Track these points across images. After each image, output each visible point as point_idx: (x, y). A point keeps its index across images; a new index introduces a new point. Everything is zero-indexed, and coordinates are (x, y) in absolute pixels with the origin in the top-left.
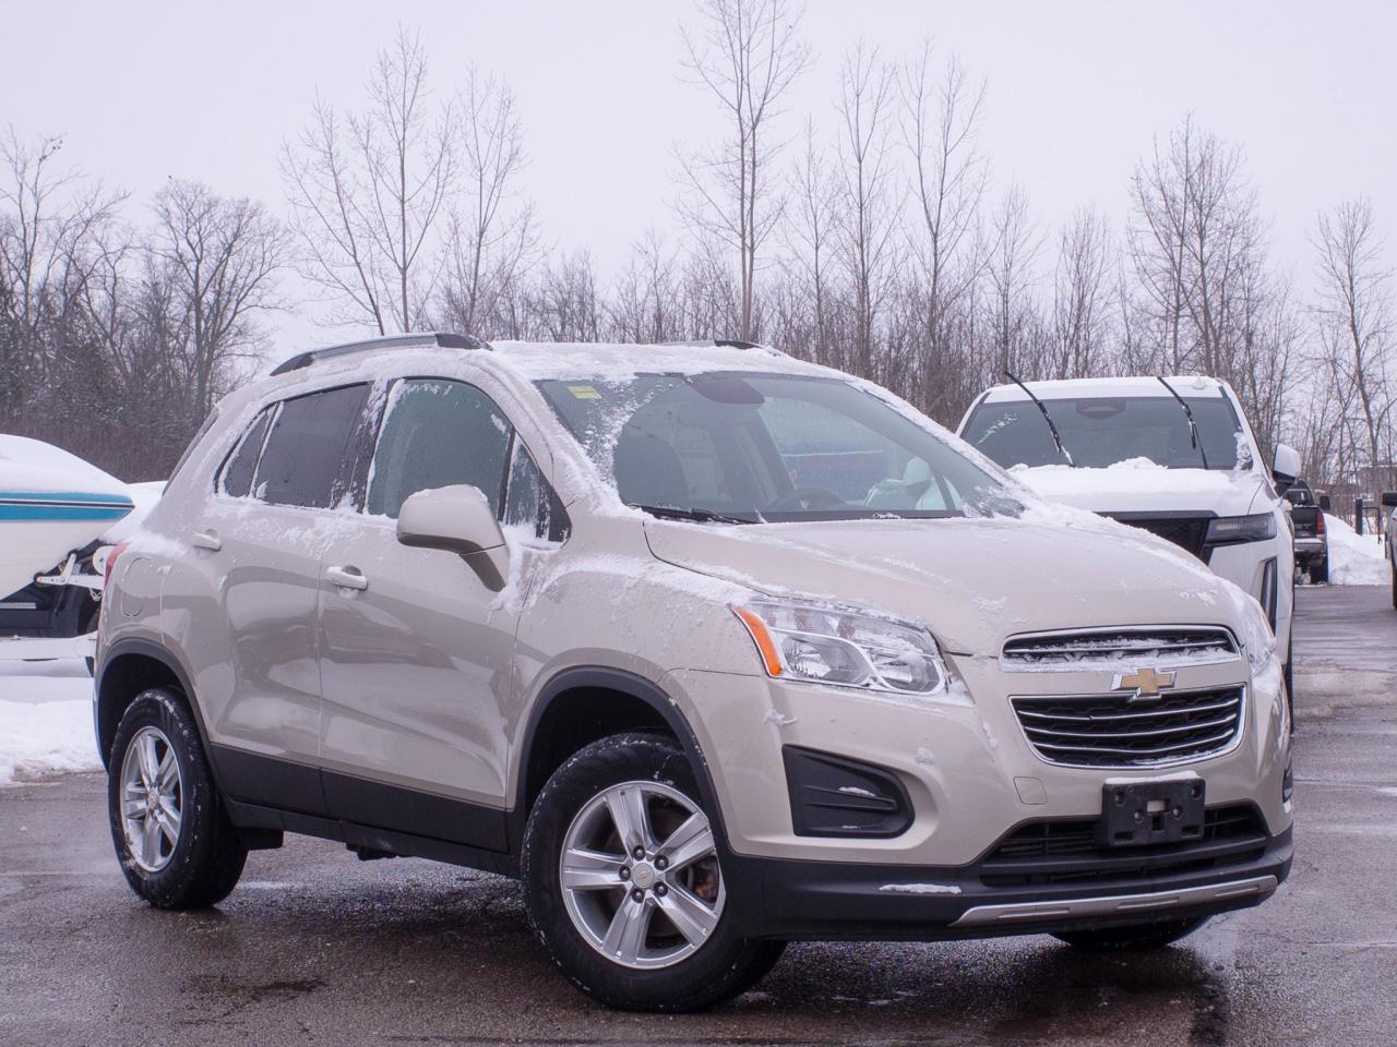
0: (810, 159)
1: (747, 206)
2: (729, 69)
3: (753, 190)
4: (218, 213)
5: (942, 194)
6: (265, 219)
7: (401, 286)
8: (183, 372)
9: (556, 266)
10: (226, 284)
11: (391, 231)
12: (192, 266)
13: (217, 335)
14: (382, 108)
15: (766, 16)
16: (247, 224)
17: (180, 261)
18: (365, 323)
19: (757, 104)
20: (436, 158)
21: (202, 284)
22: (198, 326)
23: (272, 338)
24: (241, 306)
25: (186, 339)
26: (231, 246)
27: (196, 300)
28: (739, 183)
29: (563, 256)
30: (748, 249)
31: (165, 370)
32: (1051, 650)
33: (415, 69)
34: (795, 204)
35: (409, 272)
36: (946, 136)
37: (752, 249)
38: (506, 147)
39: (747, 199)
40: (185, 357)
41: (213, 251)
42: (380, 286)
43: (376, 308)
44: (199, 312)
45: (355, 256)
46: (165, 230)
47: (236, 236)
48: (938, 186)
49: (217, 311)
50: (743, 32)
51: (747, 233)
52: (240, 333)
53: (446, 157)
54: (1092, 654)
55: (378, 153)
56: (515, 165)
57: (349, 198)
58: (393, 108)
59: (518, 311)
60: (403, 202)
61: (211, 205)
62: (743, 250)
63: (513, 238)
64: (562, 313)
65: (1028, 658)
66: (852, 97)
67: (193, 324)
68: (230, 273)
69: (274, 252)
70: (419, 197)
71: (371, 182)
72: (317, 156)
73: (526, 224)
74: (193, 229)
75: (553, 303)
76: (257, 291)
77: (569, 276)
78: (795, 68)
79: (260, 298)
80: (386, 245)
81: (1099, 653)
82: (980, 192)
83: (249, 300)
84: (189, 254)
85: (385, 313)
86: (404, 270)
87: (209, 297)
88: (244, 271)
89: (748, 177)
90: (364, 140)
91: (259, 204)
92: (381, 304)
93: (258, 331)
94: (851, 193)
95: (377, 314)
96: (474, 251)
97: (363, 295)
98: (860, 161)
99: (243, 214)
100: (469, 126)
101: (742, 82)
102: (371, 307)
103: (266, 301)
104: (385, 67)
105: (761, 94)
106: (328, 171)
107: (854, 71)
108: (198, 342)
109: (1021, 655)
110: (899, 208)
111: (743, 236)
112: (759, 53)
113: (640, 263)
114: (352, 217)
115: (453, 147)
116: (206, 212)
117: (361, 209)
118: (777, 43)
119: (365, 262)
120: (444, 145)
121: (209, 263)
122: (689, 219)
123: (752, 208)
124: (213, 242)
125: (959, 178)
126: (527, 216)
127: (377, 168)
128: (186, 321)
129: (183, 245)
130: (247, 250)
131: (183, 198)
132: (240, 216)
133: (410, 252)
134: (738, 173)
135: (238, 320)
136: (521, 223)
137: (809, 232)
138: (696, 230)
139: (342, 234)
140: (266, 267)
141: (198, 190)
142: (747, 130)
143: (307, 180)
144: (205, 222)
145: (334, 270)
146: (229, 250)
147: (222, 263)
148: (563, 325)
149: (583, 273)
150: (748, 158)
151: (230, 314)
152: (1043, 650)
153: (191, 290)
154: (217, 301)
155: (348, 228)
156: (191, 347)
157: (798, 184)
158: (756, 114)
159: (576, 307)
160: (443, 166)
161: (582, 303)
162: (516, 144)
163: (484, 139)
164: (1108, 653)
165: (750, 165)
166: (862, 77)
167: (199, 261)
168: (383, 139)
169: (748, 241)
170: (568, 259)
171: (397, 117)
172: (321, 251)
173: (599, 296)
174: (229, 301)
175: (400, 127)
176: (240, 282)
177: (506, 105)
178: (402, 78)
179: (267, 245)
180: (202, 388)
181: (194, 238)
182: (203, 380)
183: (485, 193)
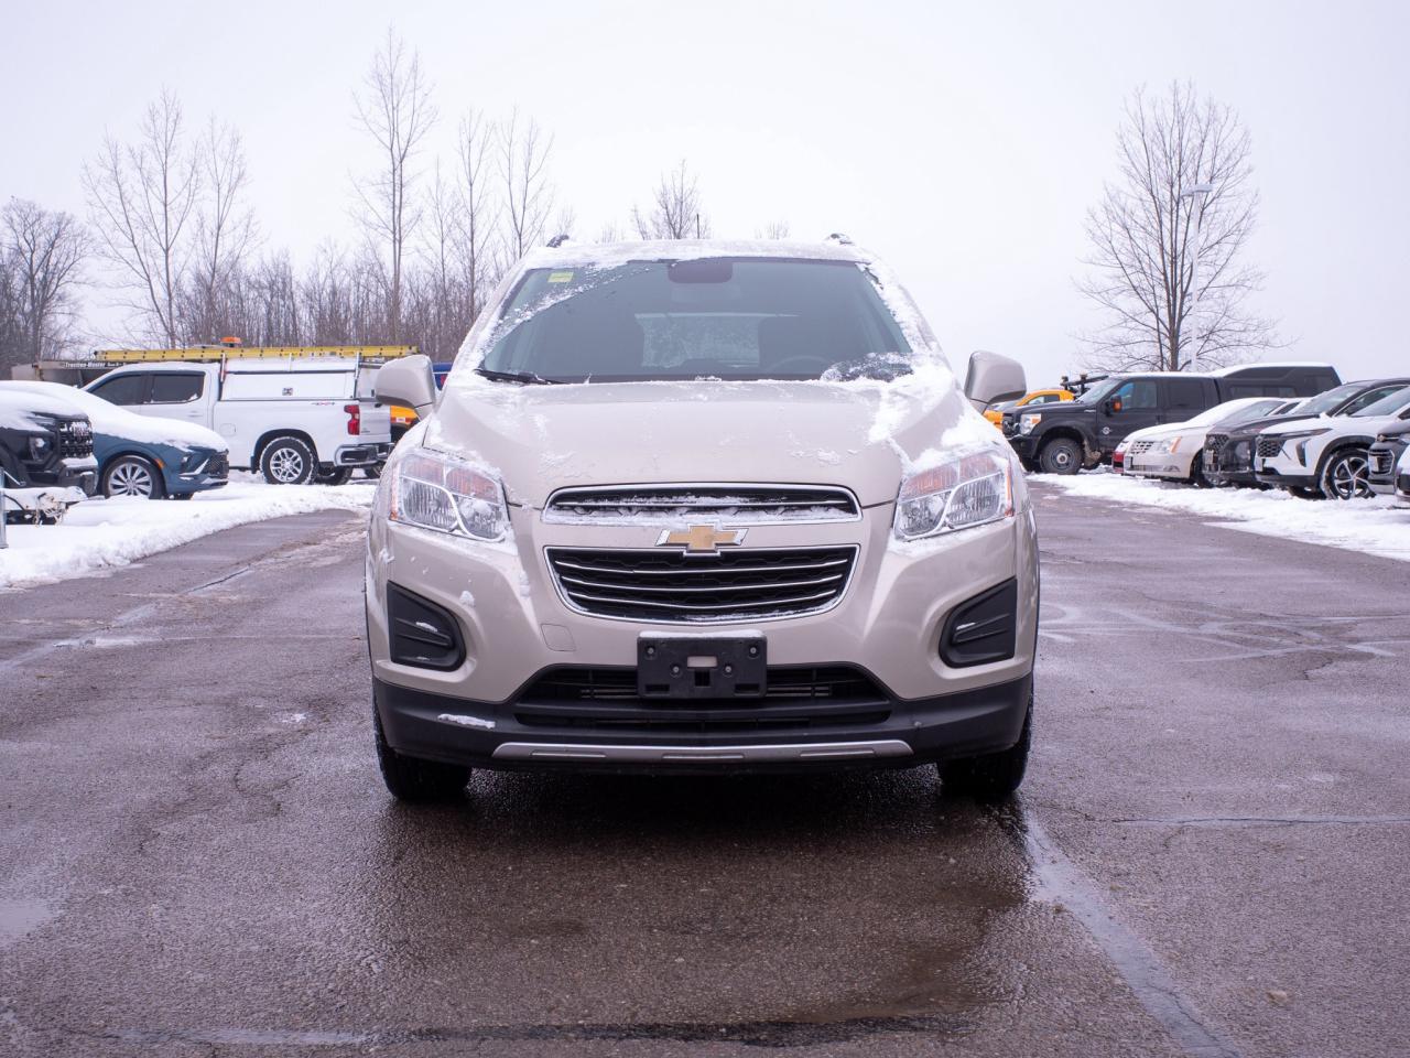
0: (438, 183)
1: (397, 213)
2: (385, 122)
3: (401, 203)
4: (45, 221)
5: (524, 208)
6: (76, 225)
7: (164, 263)
8: (22, 323)
9: (268, 259)
10: (51, 268)
11: (158, 224)
12: (28, 255)
13: (46, 300)
14: (152, 142)
15: (410, 88)
16: (64, 228)
17: (20, 251)
18: (140, 286)
19: (403, 146)
20: (189, 175)
21: (35, 267)
22: (33, 294)
23: (82, 303)
24: (61, 282)
25: (25, 301)
26: (54, 243)
27: (31, 277)
28: (391, 197)
29: (272, 252)
30: (398, 241)
31: (10, 321)
32: (601, 504)
33: (173, 116)
34: (428, 212)
35: (170, 252)
36: (527, 170)
37: (400, 242)
38: (236, 170)
39: (397, 208)
40: (23, 314)
41: (42, 245)
42: (151, 262)
43: (148, 276)
44: (33, 285)
45: (133, 241)
46: (9, 231)
47: (57, 236)
48: (522, 204)
49: (45, 284)
50: (395, 98)
51: (397, 231)
52: (60, 298)
53: (195, 176)
54: (650, 510)
55: (149, 172)
56: (242, 182)
57: (129, 202)
58: (159, 143)
59: (243, 287)
60: (166, 206)
61: (40, 216)
62: (394, 242)
63: (240, 231)
64: (271, 288)
65: (580, 511)
66: (466, 143)
67: (29, 293)
68: (53, 260)
69: (83, 247)
70: (177, 201)
71: (143, 191)
72: (107, 173)
73: (249, 222)
74: (29, 231)
75: (266, 283)
76: (72, 273)
77: (276, 266)
78: (428, 122)
79: (73, 277)
80: (154, 234)
81: (661, 509)
82: (549, 207)
83: (66, 278)
84: (25, 246)
85: (154, 280)
86: (166, 251)
87: (40, 275)
88: (63, 259)
89: (398, 194)
90: (139, 163)
91: (72, 216)
92: (151, 273)
93: (72, 298)
94: (465, 206)
95: (149, 281)
96: (215, 239)
97: (139, 267)
98: (471, 185)
99: (62, 222)
100: (211, 156)
101: (394, 132)
102: (145, 276)
103: (77, 278)
104: (153, 114)
105: (406, 139)
106: (114, 183)
107: (468, 126)
108: (33, 305)
109: (573, 508)
110: (497, 217)
111: (394, 233)
112: (404, 112)
113: (321, 259)
114: (132, 215)
115: (200, 169)
116: (37, 220)
117: (137, 209)
118: (417, 106)
119: (140, 246)
120: (193, 168)
121: (40, 253)
122: (358, 221)
123: (399, 215)
124: (42, 240)
125: (535, 197)
126: (250, 217)
127: (147, 182)
128: (24, 291)
129: (22, 240)
130: (64, 246)
131: (21, 211)
132: (59, 223)
133: (171, 238)
134: (391, 191)
135: (59, 291)
136: (246, 221)
137: (436, 230)
138: (363, 227)
139: (124, 226)
140: (77, 257)
141: (32, 207)
142: (397, 163)
143: (100, 189)
144: (36, 227)
145: (119, 250)
146: (52, 246)
147: (48, 253)
148: (272, 297)
149: (285, 266)
150: (398, 181)
151: (53, 287)
152: (593, 504)
153: (28, 270)
154: (45, 278)
155: (128, 222)
156: (28, 307)
157: (430, 200)
158: (402, 152)
159: (280, 285)
160: (193, 182)
161: (284, 283)
162: (242, 168)
163: (220, 165)
164: (671, 509)
165: (399, 186)
166: (472, 130)
167: (33, 252)
168: (152, 164)
169: (397, 236)
170: (276, 255)
171: (162, 148)
172: (110, 237)
173: (296, 278)
174: (53, 278)
175: (164, 155)
176: (60, 266)
177: (235, 142)
178: (164, 122)
179: (78, 242)
180: (35, 334)
181: (29, 237)
182: (36, 329)
183: (221, 200)
